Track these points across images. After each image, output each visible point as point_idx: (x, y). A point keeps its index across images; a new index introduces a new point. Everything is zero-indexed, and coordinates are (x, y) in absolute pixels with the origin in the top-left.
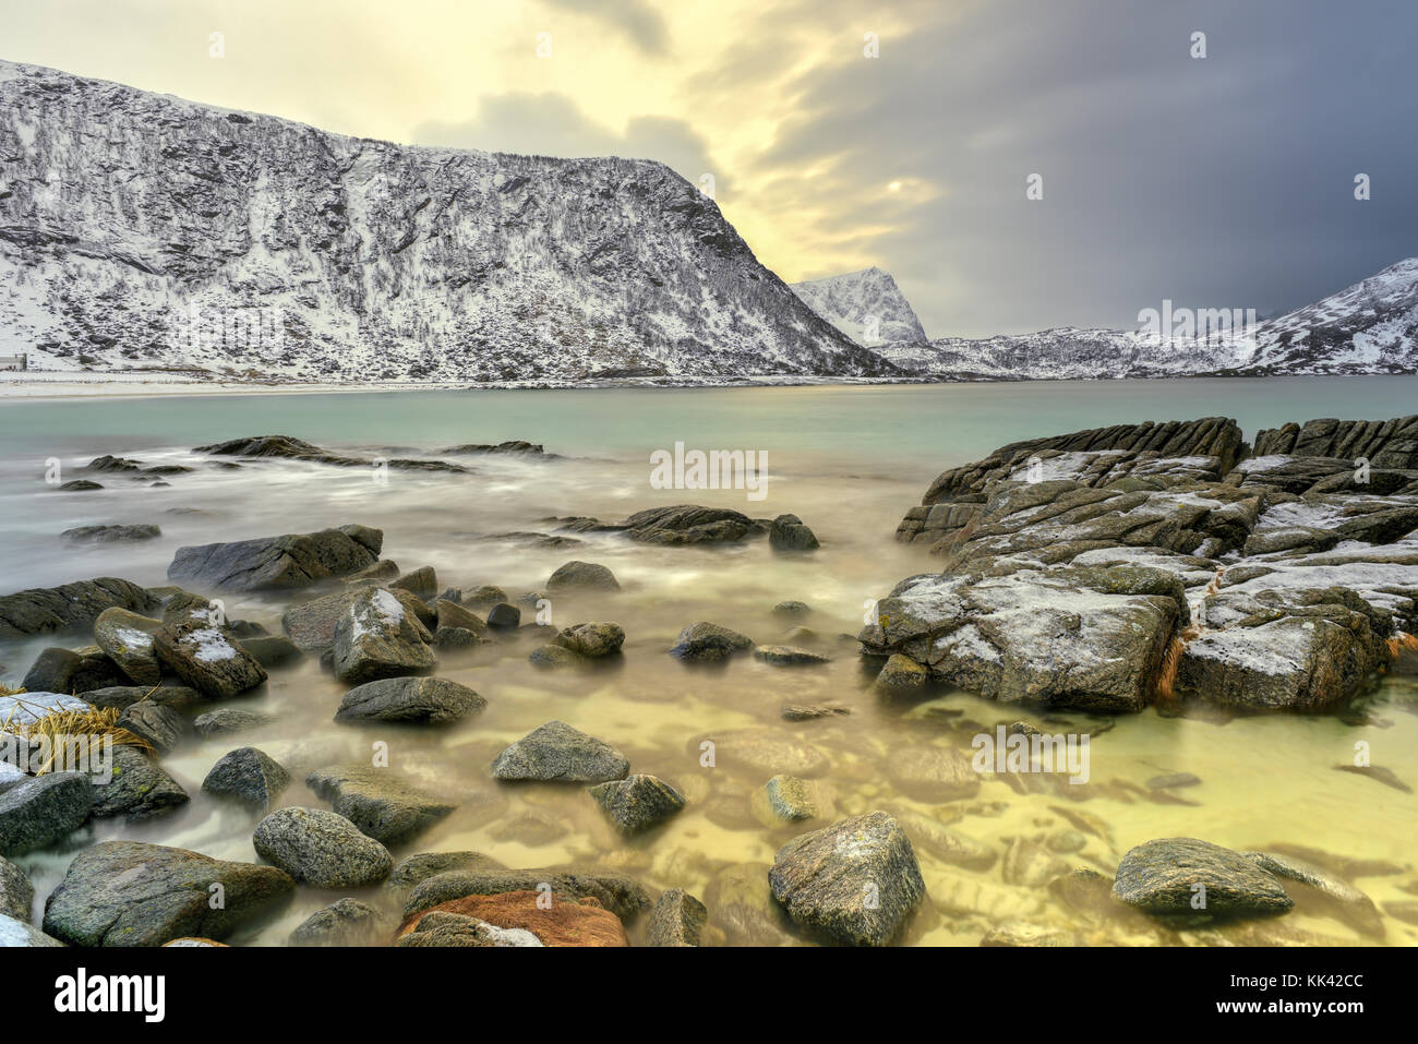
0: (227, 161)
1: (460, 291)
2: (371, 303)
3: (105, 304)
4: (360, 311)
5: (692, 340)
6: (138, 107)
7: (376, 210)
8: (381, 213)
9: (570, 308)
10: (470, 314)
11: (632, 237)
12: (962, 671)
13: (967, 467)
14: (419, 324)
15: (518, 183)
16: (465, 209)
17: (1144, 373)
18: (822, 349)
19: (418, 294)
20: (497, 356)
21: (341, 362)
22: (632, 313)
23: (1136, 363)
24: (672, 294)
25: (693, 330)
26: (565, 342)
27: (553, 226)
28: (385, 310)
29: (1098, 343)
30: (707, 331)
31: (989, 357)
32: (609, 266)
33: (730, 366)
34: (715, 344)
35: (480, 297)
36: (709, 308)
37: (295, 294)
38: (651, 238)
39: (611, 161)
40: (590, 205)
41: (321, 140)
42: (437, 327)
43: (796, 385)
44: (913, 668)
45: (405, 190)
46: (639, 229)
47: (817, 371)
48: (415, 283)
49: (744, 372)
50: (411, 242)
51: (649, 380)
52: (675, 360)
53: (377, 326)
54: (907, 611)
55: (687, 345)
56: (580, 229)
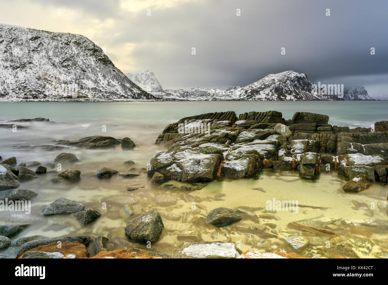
1: (16, 70)
5: (96, 88)
9: (56, 77)
10: (20, 78)
11: (75, 57)
12: (173, 175)
13: (173, 124)
14: (1, 80)
15: (36, 38)
16: (17, 44)
17: (215, 100)
18: (134, 92)
20: (31, 91)
22: (76, 80)
23: (214, 97)
24: (89, 74)
25: (96, 85)
27: (49, 52)
29: (205, 92)
30: (100, 85)
31: (178, 95)
32: (68, 65)
33: (108, 96)
34: (103, 89)
35: (24, 73)
36: (101, 79)
38: (82, 58)
39: (68, 34)
40: (62, 47)
42: (8, 81)
43: (127, 101)
44: (161, 175)
46: (78, 55)
47: (133, 98)
49: (112, 98)
51: (82, 99)
52: (91, 94)
54: (159, 161)
55: (94, 89)
56: (58, 53)
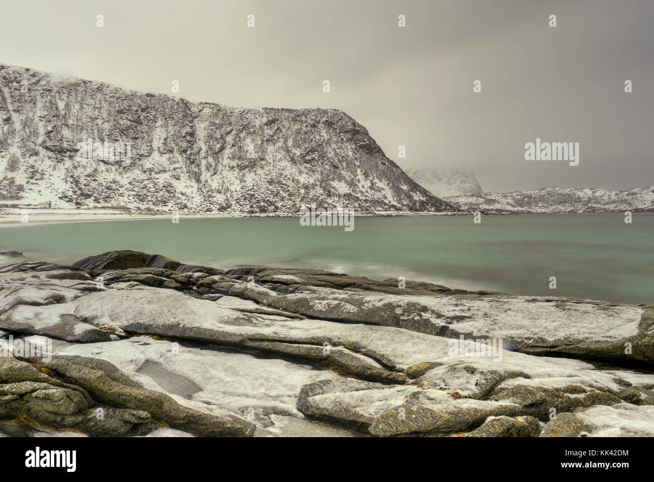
0: (144, 114)
1: (243, 171)
2: (203, 177)
3: (89, 179)
4: (198, 181)
5: (350, 194)
6: (108, 92)
7: (208, 135)
8: (210, 137)
9: (293, 179)
10: (248, 182)
11: (325, 145)
14: (224, 187)
15: (273, 121)
16: (249, 133)
17: (592, 210)
18: (415, 198)
19: (225, 173)
20: (258, 202)
21: (188, 204)
22: (323, 182)
23: (589, 205)
24: (342, 172)
25: (351, 189)
26: (290, 195)
27: (288, 141)
28: (210, 181)
29: (569, 195)
30: (358, 190)
32: (313, 159)
33: (367, 206)
34: (362, 196)
35: (253, 174)
36: (360, 179)
37: (170, 173)
38: (334, 146)
39: (317, 110)
40: (306, 131)
41: (186, 104)
42: (232, 188)
45: (222, 125)
46: (328, 142)
47: (411, 209)
48: (224, 168)
49: (374, 210)
50: (223, 149)
52: (341, 203)
53: (205, 188)
55: (348, 196)
56: (300, 142)
